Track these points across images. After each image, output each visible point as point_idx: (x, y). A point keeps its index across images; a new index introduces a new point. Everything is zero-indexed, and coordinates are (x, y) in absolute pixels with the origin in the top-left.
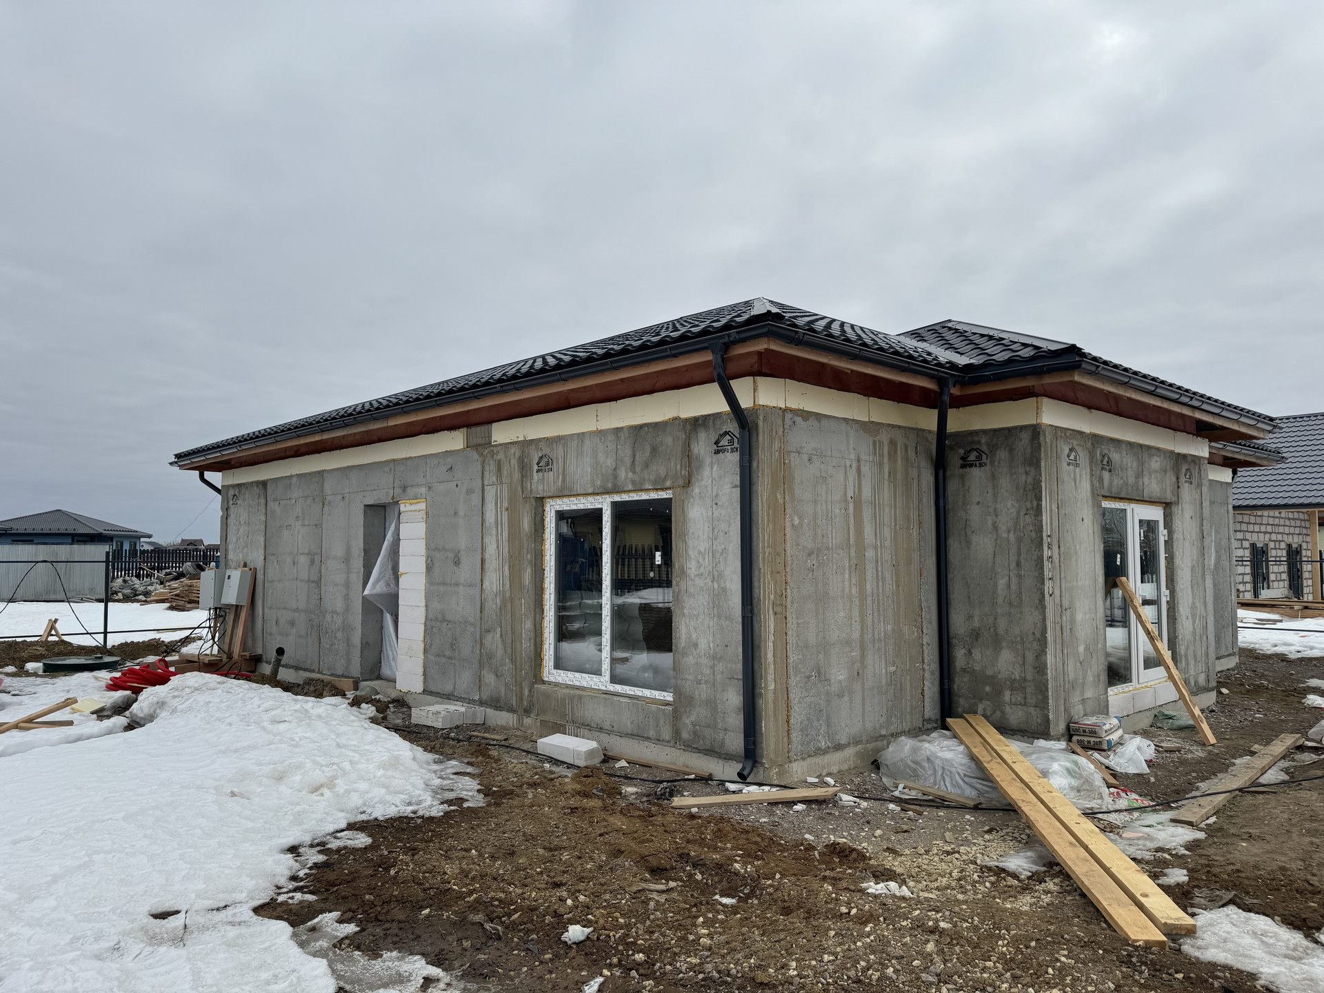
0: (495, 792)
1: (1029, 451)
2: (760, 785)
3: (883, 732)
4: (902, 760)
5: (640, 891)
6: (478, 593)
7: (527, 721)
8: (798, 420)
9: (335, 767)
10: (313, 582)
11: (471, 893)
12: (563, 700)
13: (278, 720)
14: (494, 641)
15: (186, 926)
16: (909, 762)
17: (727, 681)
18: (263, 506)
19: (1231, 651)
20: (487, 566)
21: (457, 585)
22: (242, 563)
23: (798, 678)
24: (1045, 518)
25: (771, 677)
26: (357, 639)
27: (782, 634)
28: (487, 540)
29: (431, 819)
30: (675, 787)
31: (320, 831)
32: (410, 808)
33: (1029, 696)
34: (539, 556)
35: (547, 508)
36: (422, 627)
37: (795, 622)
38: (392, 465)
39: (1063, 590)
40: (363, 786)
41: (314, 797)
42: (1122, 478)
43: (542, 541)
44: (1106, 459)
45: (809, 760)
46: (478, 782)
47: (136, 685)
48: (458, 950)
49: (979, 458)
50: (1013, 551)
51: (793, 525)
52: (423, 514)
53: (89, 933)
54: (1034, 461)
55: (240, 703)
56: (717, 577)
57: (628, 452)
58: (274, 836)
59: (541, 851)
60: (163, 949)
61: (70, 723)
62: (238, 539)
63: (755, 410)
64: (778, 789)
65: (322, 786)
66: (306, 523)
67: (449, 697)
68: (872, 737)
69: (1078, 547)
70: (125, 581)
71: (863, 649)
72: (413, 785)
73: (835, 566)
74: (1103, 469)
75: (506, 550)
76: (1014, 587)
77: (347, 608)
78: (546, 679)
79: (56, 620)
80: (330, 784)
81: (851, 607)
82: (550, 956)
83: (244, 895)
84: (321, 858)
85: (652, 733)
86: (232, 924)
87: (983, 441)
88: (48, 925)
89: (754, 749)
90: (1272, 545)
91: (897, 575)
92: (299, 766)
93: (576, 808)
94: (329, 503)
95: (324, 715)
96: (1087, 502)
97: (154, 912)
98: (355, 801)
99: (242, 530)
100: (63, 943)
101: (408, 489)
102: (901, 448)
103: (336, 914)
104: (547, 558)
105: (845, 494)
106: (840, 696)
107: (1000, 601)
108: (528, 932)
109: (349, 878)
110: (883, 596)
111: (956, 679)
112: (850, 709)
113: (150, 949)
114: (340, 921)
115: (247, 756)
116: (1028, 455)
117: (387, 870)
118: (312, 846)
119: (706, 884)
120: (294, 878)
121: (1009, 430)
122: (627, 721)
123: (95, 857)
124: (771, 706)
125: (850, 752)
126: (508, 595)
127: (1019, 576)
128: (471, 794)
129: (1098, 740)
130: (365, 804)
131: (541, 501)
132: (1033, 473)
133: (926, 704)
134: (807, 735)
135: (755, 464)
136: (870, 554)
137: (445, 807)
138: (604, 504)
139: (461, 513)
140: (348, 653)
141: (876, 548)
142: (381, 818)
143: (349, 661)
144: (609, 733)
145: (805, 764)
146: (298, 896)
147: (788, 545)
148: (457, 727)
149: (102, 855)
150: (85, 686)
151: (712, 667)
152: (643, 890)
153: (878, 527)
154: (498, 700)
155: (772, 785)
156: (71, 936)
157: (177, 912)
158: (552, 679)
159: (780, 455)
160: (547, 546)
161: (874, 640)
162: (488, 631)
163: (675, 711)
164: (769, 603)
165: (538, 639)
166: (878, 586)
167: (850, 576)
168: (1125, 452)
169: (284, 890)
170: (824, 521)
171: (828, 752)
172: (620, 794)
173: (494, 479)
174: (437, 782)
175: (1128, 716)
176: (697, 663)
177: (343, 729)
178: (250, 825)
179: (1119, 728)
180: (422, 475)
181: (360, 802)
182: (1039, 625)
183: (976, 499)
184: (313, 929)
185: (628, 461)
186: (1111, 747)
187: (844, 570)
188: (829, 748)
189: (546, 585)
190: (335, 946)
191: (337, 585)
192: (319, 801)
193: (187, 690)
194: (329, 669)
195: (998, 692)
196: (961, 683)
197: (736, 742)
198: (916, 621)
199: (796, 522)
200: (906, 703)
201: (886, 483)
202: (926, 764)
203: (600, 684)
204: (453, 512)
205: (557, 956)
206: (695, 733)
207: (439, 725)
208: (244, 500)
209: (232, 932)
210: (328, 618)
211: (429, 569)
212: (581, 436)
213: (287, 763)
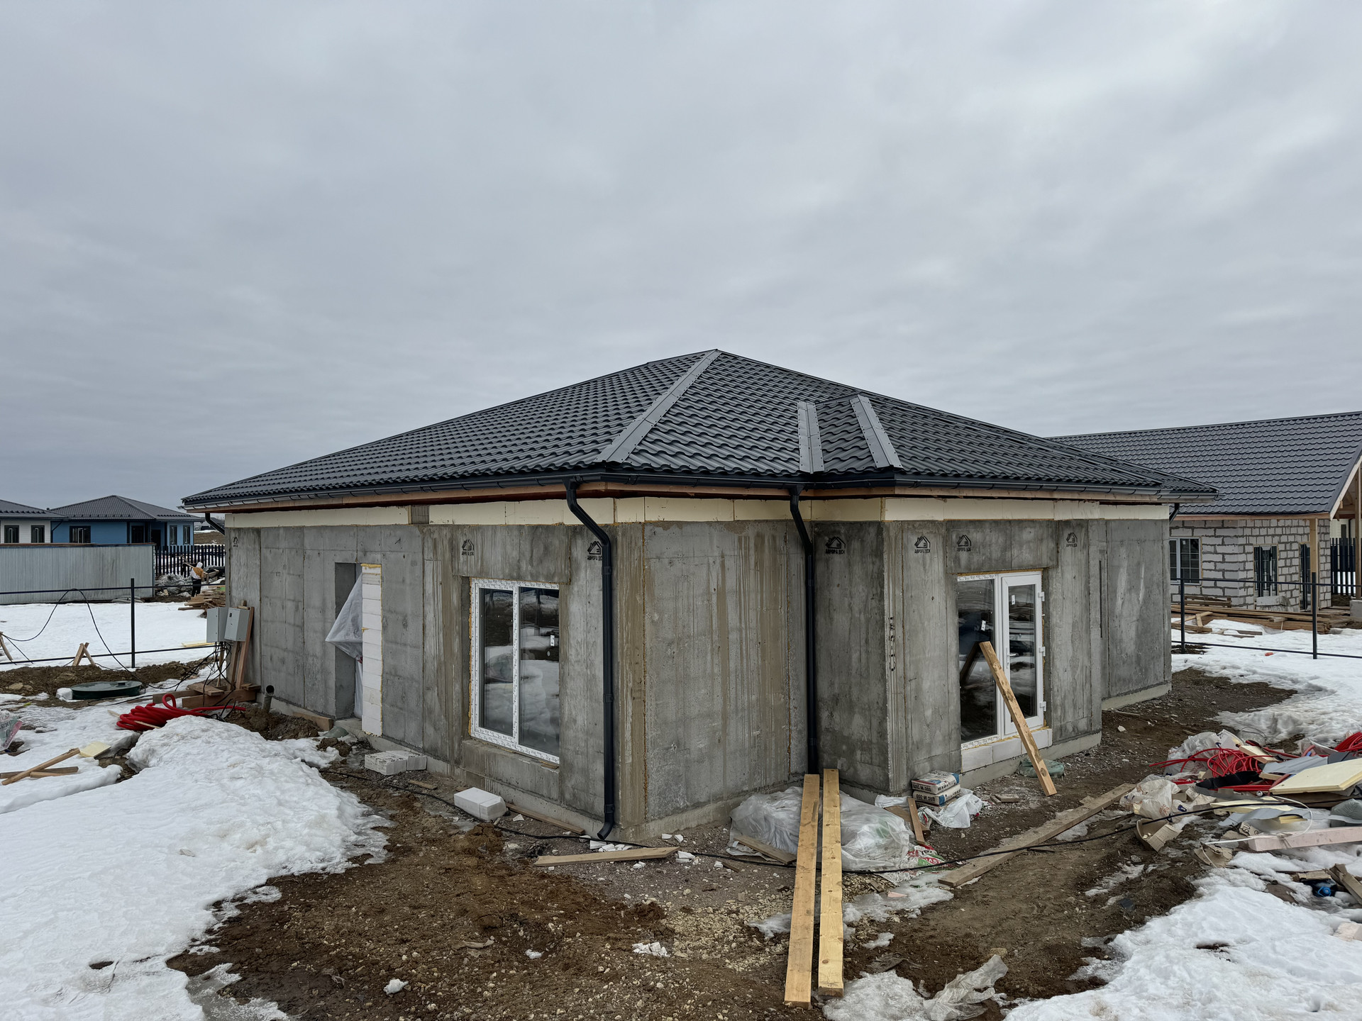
0: (398, 848)
1: (875, 544)
2: (616, 843)
3: (746, 788)
4: (746, 818)
5: (462, 948)
6: (421, 654)
7: (458, 771)
8: (659, 530)
9: (269, 826)
10: (298, 626)
11: (336, 947)
12: (482, 756)
13: (236, 776)
14: (433, 697)
15: (114, 975)
16: (751, 820)
17: (596, 754)
18: (258, 552)
19: (1162, 680)
20: (427, 632)
21: (405, 645)
22: (243, 602)
23: (656, 751)
24: (887, 603)
25: (628, 753)
26: (332, 683)
27: (640, 716)
28: (427, 609)
29: (335, 875)
30: (547, 845)
31: (244, 887)
32: (321, 865)
33: (874, 756)
34: (466, 627)
35: (473, 586)
36: (380, 679)
37: (653, 703)
38: (355, 530)
39: (908, 663)
40: (288, 843)
41: (248, 853)
42: (983, 554)
43: (469, 614)
44: (964, 540)
45: (666, 819)
46: (388, 837)
47: (142, 723)
48: (306, 997)
49: (839, 546)
50: (863, 630)
51: (653, 621)
52: (378, 578)
53: (41, 982)
54: (878, 553)
55: (213, 756)
56: (590, 665)
57: (528, 547)
58: (205, 893)
59: (406, 909)
60: (91, 995)
61: (74, 770)
62: (239, 578)
63: (613, 527)
64: (630, 847)
65: (256, 843)
66: (291, 572)
67: (401, 743)
68: (733, 794)
69: (926, 623)
70: (170, 578)
71: (725, 718)
72: (331, 843)
73: (696, 651)
74: (959, 550)
75: (441, 620)
76: (863, 661)
77: (325, 653)
78: (473, 735)
79: (87, 644)
80: (262, 842)
81: (713, 684)
82: (371, 1004)
83: (164, 948)
84: (236, 913)
85: (545, 792)
86: (148, 974)
87: (842, 531)
88: (14, 974)
89: (613, 814)
90: (1281, 547)
91: (763, 651)
92: (241, 825)
93: (450, 869)
94: (309, 557)
95: (276, 771)
96: (939, 582)
97: (94, 962)
98: (281, 857)
99: (242, 570)
100: (21, 990)
101: (368, 554)
102: (769, 540)
103: (228, 965)
104: (473, 629)
105: (708, 587)
106: (700, 761)
107: (854, 672)
108: (364, 983)
109: (249, 933)
110: (747, 671)
111: (822, 737)
112: (711, 771)
113: (82, 995)
114: (229, 972)
115: (201, 814)
116: (874, 548)
117: (282, 925)
118: (233, 901)
119: (526, 939)
120: (209, 931)
121: (861, 524)
122: (527, 780)
123: (60, 914)
124: (628, 777)
125: (711, 808)
126: (442, 659)
127: (867, 652)
128: (377, 850)
129: (932, 796)
130: (287, 860)
131: (466, 581)
132: (878, 563)
133: (792, 759)
134: (664, 798)
135: (615, 573)
136: (734, 636)
137: (350, 865)
138: (514, 587)
139: (408, 581)
140: (326, 694)
141: (740, 630)
142: (296, 874)
143: (327, 701)
144: (515, 788)
145: (662, 823)
146: (206, 948)
147: (648, 638)
148: (401, 773)
149: (65, 913)
150: (100, 722)
151: (586, 741)
152: (466, 947)
153: (743, 612)
154: (436, 750)
155: (626, 844)
156: (27, 985)
157: (111, 963)
158: (477, 736)
159: (639, 563)
160: (473, 619)
161: (737, 710)
162: (428, 689)
163: (561, 775)
164: (627, 691)
165: (466, 701)
166: (742, 663)
167: (712, 658)
168: (988, 530)
169: (198, 943)
170: (685, 613)
171: (686, 810)
172: (501, 850)
173: (432, 555)
174: (353, 838)
175: (985, 766)
176: (576, 737)
177: (288, 786)
178: (188, 881)
179: (955, 785)
180: (378, 543)
181: (284, 858)
182: (881, 696)
183: (837, 582)
184: (208, 978)
185: (528, 555)
186: (944, 802)
187: (706, 654)
188: (687, 806)
189: (473, 653)
190: (219, 992)
191: (315, 632)
192: (250, 858)
193: (176, 738)
194: (312, 706)
195: (852, 752)
196: (825, 741)
197: (599, 806)
198: (783, 688)
199: (656, 617)
200: (770, 761)
201: (752, 572)
202: (763, 823)
203: (511, 744)
204: (401, 580)
205: (376, 1004)
206: (574, 795)
207: (384, 772)
208: (243, 543)
209: (146, 980)
210: (310, 659)
211: (385, 627)
212: (494, 527)
213: (231, 822)
